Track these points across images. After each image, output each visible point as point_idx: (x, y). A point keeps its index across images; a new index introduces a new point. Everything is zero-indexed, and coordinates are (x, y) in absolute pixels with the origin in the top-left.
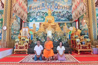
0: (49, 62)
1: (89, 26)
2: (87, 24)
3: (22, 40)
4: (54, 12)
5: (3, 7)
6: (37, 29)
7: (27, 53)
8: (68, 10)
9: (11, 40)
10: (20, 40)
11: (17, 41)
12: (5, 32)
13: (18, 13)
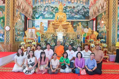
1: (108, 28)
2: (105, 25)
5: (4, 3)
6: (45, 28)
9: (15, 43)
12: (8, 33)
13: (21, 9)
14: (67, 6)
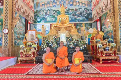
0: (63, 73)
3: (28, 46)
6: (47, 32)
7: (35, 63)
8: (87, 6)
9: (14, 47)
10: (26, 47)
11: (22, 48)
12: (6, 36)
13: (21, 12)
14: (69, 9)
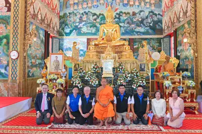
0: (105, 128)
2: (190, 46)
3: (50, 80)
4: (121, 14)
5: (9, 10)
6: (82, 53)
8: (153, 8)
9: (27, 80)
10: (47, 81)
11: (40, 83)
12: (14, 62)
13: (39, 20)
14: (121, 12)
